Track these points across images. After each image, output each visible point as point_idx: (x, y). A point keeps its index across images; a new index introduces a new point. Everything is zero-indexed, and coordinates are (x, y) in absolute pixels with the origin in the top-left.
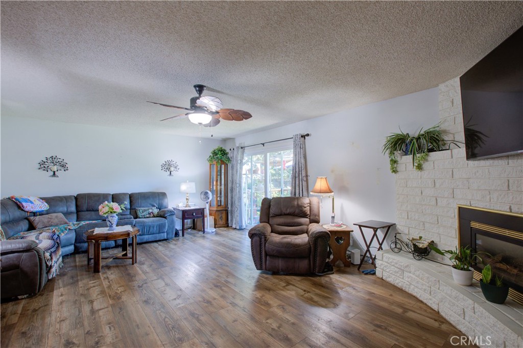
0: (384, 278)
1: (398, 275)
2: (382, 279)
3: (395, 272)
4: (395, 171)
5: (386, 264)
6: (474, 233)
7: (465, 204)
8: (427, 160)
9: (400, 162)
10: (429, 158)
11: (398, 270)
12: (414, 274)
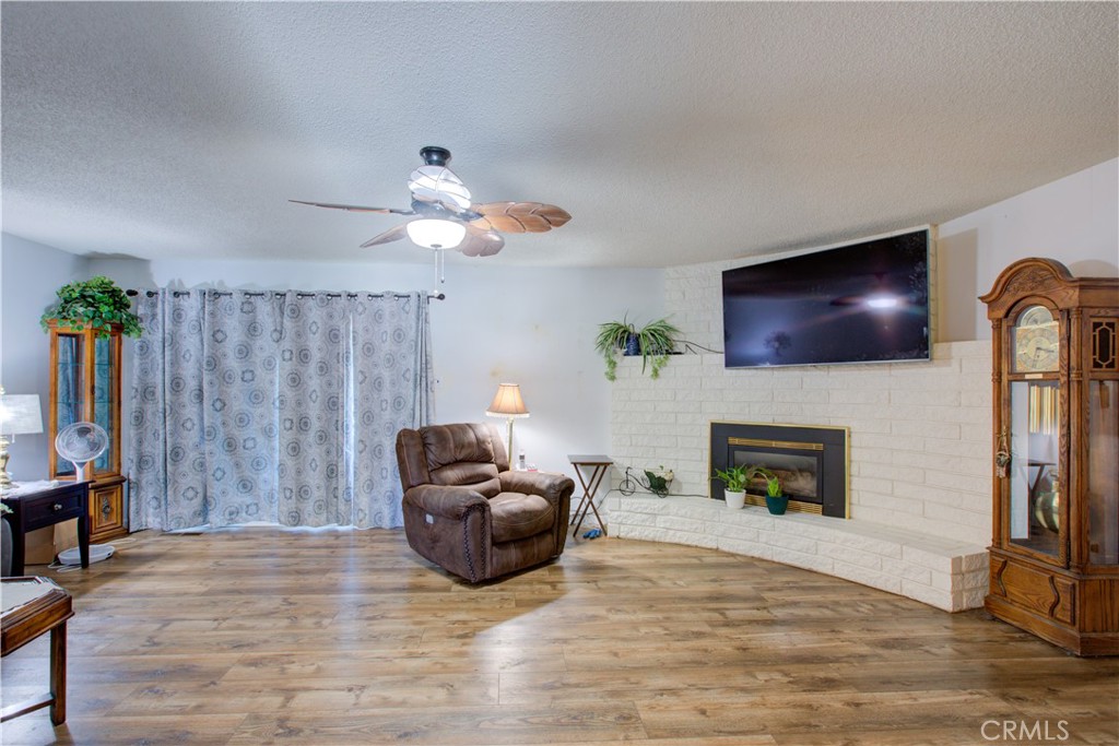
0: (622, 535)
1: (648, 524)
2: (618, 537)
3: (643, 521)
4: (613, 378)
5: (626, 514)
6: (732, 449)
7: (719, 419)
8: (665, 365)
9: (619, 364)
10: (668, 363)
11: (644, 517)
12: (676, 515)
